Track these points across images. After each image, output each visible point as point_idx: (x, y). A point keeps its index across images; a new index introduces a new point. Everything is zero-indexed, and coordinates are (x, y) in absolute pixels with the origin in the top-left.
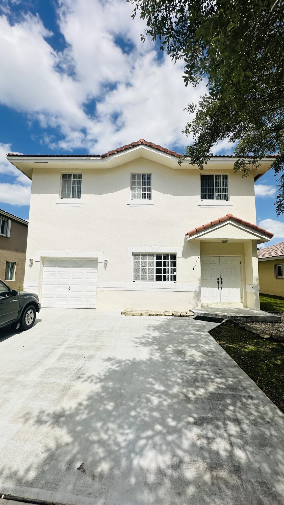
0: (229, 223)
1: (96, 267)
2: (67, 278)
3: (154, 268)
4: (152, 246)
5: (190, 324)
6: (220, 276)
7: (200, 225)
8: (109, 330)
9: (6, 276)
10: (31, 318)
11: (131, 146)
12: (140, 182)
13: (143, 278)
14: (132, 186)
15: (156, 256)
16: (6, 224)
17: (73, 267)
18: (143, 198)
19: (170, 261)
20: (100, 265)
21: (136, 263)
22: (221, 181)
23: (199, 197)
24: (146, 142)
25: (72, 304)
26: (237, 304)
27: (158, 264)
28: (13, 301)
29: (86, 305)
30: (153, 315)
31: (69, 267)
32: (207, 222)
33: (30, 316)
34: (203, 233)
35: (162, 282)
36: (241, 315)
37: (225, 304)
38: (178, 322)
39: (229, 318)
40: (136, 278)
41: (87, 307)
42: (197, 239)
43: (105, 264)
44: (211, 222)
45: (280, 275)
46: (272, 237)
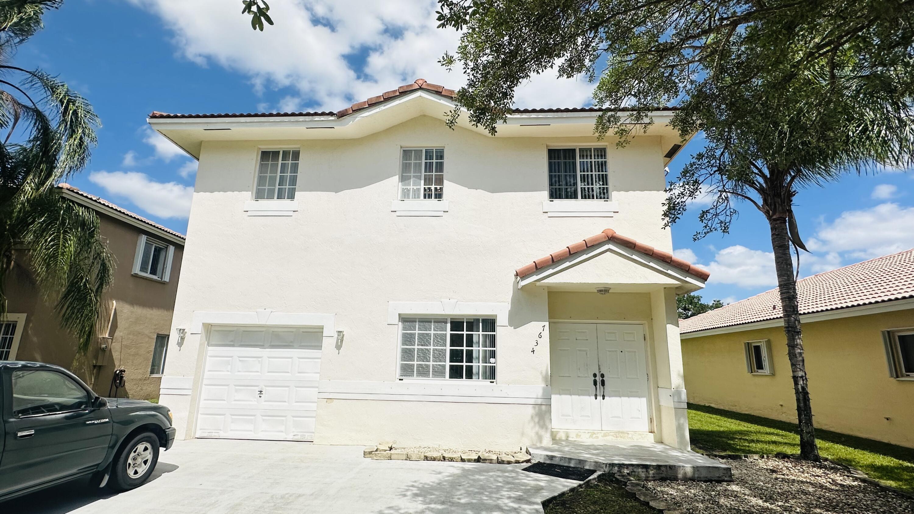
0: (609, 250)
1: (319, 347)
2: (258, 372)
3: (445, 350)
4: (442, 300)
5: (508, 483)
6: (599, 369)
7: (543, 255)
8: (312, 495)
9: (153, 365)
10: (145, 462)
11: (398, 94)
12: (420, 164)
13: (423, 372)
14: (403, 172)
15: (451, 323)
16: (164, 254)
17: (273, 347)
18: (425, 198)
19: (481, 333)
20: (329, 343)
21: (408, 339)
22: (593, 160)
23: (546, 194)
24: (429, 85)
25: (262, 431)
26: (640, 435)
27: (456, 340)
28: (96, 422)
29: (293, 432)
30: (434, 459)
31: (262, 346)
32: (559, 248)
33: (143, 456)
34: (551, 271)
35: (463, 382)
36: (635, 462)
37: (613, 436)
38: (482, 477)
39: (607, 470)
40: (407, 371)
41: (296, 438)
42: (538, 284)
43: (338, 340)
44: (568, 247)
45: (760, 366)
46: (706, 280)
